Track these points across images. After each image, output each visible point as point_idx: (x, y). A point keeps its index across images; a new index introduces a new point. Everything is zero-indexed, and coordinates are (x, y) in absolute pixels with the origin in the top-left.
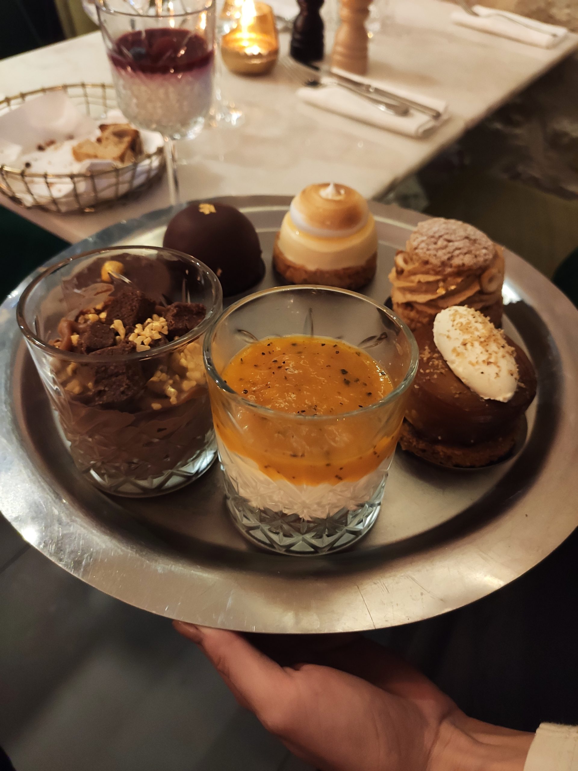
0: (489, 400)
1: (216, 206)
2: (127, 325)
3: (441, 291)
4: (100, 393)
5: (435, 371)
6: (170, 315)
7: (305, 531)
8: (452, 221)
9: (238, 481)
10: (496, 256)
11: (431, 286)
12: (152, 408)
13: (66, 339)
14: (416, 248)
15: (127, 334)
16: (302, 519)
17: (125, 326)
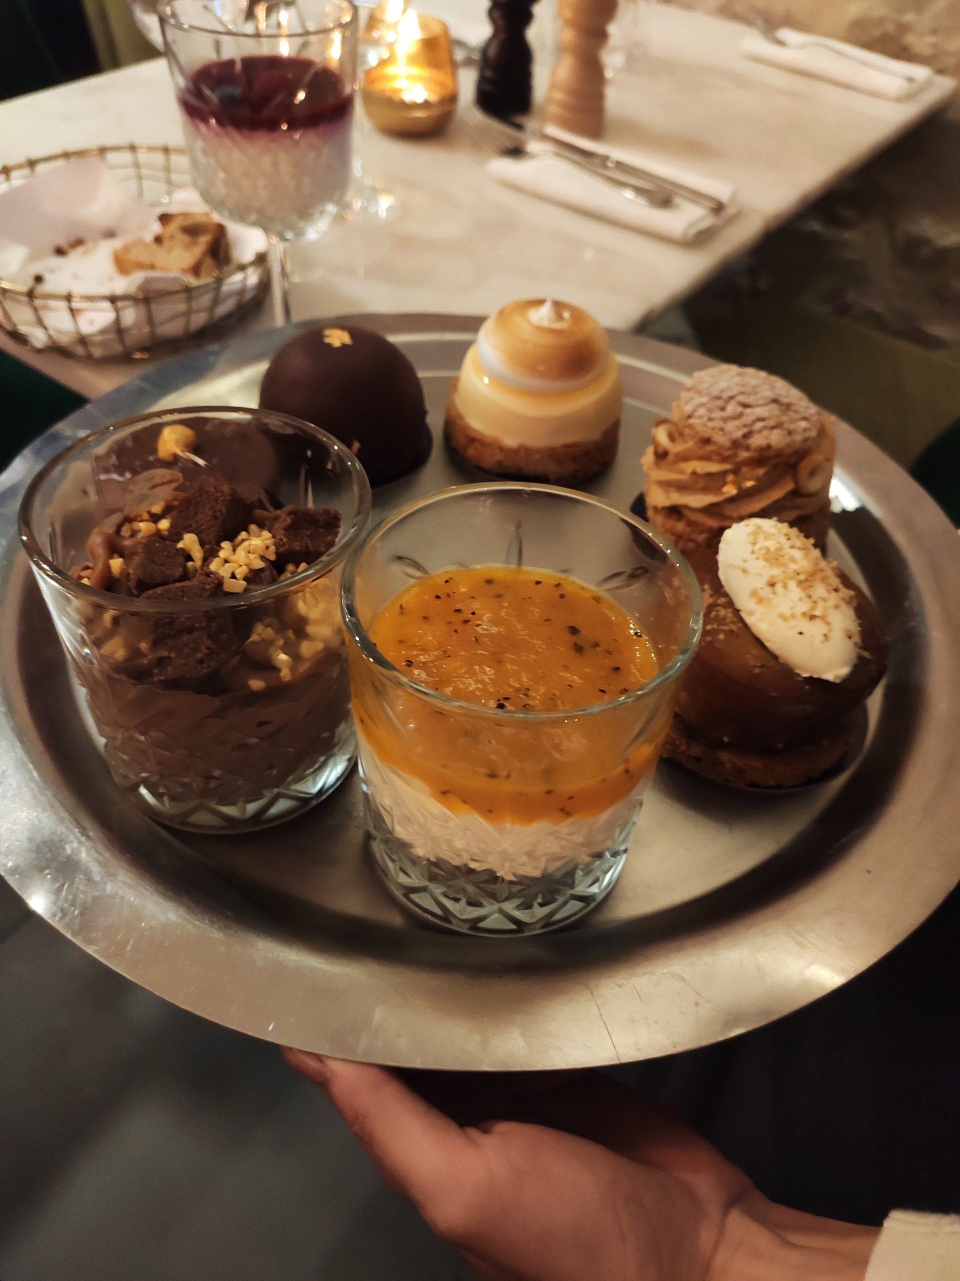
0: (811, 678)
1: (353, 333)
2: (206, 544)
3: (730, 490)
4: (161, 662)
5: (722, 627)
6: (279, 527)
7: (504, 896)
8: (751, 371)
9: (393, 813)
10: (822, 432)
11: (713, 482)
12: (249, 687)
13: (100, 566)
14: (690, 417)
15: (206, 559)
16: (501, 878)
17: (202, 544)
